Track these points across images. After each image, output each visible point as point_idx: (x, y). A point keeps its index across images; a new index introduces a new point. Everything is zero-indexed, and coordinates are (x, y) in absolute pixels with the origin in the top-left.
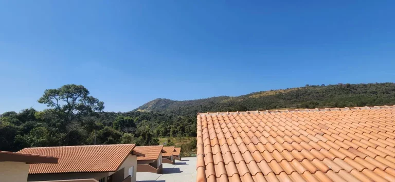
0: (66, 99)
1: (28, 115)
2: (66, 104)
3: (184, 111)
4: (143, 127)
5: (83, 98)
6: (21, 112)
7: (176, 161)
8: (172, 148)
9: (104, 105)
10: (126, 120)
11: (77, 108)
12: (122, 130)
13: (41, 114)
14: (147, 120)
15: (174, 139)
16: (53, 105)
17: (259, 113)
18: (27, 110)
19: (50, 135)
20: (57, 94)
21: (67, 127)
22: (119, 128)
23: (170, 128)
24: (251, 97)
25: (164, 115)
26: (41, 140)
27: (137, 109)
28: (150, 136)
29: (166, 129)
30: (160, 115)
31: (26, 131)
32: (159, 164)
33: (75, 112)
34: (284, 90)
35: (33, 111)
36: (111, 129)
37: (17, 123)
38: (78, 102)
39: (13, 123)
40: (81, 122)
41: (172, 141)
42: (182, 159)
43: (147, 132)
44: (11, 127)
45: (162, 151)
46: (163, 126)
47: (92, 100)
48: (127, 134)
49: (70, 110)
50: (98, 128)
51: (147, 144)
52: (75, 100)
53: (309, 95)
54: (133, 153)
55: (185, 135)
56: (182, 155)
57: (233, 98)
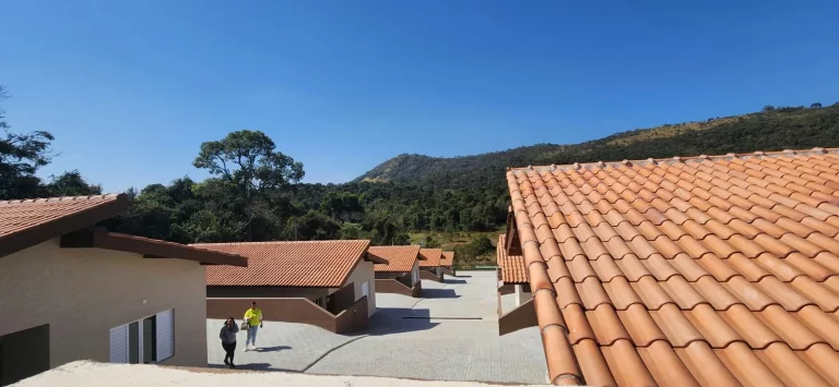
0: (237, 159)
1: (182, 189)
2: (239, 168)
3: (456, 180)
4: (378, 212)
5: (266, 157)
6: (172, 185)
7: (446, 277)
8: (437, 252)
9: (304, 169)
10: (345, 198)
11: (258, 177)
12: (338, 217)
13: (202, 188)
14: (384, 197)
15: (439, 235)
16: (218, 172)
17: (656, 163)
18: (180, 181)
19: (222, 224)
20: (222, 149)
21: (246, 209)
22: (334, 214)
23: (429, 214)
24: (613, 143)
25: (415, 187)
26: (208, 231)
27: (363, 177)
28: (391, 229)
29: (421, 216)
30: (408, 188)
31: (183, 218)
32: (415, 280)
33: (256, 182)
34: (702, 124)
35: (189, 182)
36: (320, 215)
37: (171, 204)
38: (257, 164)
39: (164, 202)
40: (269, 200)
41: (434, 239)
42: (458, 273)
43: (385, 221)
44: (162, 210)
45: (420, 257)
46: (416, 210)
47: (282, 160)
48: (348, 225)
49: (246, 179)
50: (297, 212)
51: (387, 243)
52: (252, 159)
53: (772, 132)
54: (366, 256)
55: (461, 229)
56: (456, 267)
57: (566, 147)
